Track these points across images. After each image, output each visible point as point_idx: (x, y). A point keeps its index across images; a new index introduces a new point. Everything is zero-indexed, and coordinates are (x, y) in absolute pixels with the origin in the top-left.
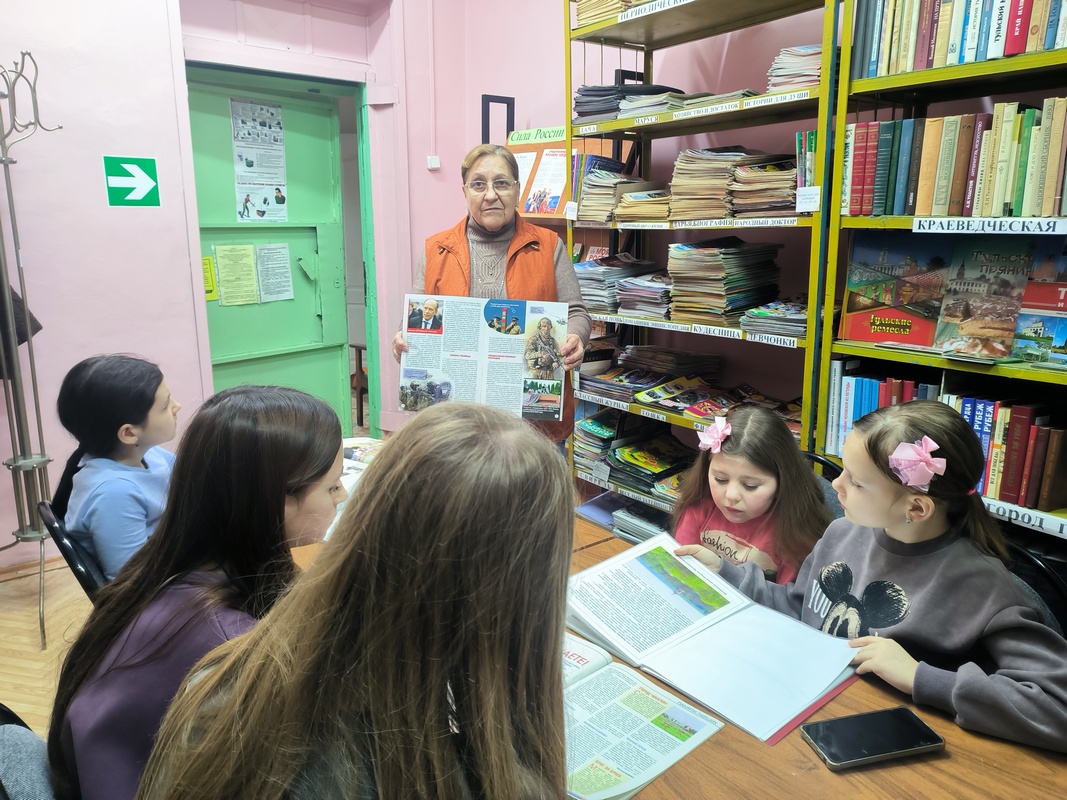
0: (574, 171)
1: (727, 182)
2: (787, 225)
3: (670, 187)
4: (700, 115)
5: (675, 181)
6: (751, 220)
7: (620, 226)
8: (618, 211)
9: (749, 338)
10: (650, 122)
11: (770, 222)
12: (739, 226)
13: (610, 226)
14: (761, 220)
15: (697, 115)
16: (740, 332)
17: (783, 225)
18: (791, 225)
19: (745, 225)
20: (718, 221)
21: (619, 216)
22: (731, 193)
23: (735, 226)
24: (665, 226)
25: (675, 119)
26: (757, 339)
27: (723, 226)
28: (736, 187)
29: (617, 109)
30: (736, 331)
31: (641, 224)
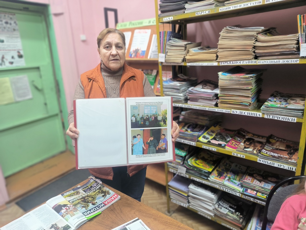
0: (161, 39)
1: (253, 42)
2: (292, 63)
3: (217, 45)
4: (236, 8)
5: (220, 42)
6: (268, 61)
7: (189, 64)
8: (187, 57)
9: (266, 117)
10: (205, 13)
11: (281, 62)
12: (261, 63)
13: (183, 64)
14: (275, 61)
15: (234, 9)
16: (261, 114)
17: (290, 62)
18: (296, 63)
19: (265, 63)
20: (247, 61)
21: (188, 60)
22: (254, 47)
23: (258, 64)
24: (215, 64)
25: (220, 11)
26: (271, 117)
27: (250, 64)
28: (258, 44)
29: (185, 8)
30: (258, 113)
31: (200, 63)
